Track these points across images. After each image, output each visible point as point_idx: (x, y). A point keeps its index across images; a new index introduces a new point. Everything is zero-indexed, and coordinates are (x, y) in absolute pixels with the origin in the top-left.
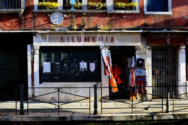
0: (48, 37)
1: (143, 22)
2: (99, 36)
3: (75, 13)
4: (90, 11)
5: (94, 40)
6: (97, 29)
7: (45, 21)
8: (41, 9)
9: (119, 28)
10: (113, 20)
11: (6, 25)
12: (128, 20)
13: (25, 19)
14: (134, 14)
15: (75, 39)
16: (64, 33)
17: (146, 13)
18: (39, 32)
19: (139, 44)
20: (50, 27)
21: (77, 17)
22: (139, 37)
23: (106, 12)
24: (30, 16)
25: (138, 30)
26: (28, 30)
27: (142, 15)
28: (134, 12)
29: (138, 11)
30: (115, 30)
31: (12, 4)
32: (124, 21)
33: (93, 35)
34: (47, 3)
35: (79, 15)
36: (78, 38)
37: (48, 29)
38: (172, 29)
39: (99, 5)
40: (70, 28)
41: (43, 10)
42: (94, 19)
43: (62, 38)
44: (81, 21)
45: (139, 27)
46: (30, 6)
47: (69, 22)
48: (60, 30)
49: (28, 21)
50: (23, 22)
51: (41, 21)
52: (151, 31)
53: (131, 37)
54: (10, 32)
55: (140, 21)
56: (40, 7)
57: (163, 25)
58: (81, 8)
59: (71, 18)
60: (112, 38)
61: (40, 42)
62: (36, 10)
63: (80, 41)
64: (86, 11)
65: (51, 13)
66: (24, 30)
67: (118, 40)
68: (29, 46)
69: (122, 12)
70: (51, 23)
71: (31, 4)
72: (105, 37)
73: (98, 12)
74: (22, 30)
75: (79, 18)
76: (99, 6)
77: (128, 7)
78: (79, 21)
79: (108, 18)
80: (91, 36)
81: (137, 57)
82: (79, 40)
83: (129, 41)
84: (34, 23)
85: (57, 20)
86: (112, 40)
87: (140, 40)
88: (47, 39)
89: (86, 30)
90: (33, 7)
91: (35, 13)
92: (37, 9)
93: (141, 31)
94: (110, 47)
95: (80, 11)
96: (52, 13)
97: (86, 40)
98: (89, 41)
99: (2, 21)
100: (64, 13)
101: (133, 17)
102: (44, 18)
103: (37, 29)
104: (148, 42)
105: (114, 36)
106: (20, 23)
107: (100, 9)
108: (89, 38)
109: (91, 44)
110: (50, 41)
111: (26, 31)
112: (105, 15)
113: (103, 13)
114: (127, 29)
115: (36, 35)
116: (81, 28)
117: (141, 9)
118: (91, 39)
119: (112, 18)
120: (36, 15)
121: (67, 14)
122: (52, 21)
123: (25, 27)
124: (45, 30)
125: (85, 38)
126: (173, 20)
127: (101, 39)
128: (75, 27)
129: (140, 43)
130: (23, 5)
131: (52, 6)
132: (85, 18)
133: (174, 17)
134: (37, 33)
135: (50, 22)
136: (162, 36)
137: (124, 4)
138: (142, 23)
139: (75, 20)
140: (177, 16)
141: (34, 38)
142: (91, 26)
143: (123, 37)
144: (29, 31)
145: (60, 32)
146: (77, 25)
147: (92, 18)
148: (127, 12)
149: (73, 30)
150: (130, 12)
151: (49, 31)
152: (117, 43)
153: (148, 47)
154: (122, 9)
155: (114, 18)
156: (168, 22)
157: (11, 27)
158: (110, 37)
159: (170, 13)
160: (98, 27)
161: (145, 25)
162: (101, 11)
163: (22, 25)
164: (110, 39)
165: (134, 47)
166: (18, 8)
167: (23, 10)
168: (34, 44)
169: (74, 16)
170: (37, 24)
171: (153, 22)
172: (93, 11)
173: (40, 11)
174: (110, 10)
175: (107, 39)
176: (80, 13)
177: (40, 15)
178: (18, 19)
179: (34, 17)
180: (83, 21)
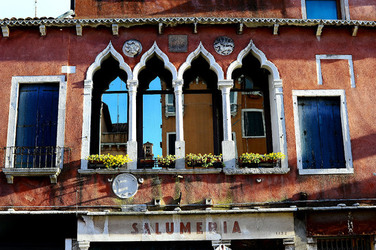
0: (106, 224)
1: (296, 189)
2: (209, 220)
3: (161, 176)
4: (191, 171)
5: (199, 229)
6: (204, 206)
7: (101, 191)
8: (95, 168)
9: (248, 203)
10: (236, 187)
11: (23, 199)
12: (266, 187)
13: (63, 188)
14: (279, 175)
15: (162, 227)
16: (139, 216)
17: (302, 172)
18: (89, 213)
19: (290, 235)
20: (112, 202)
21: (165, 183)
22: (290, 220)
23: (222, 172)
24: (71, 181)
25: (288, 206)
26: (68, 209)
27: (293, 175)
28: (276, 170)
29: (285, 169)
30: (242, 207)
31: (38, 158)
32: (259, 189)
33: (198, 219)
34: (105, 157)
35: (170, 179)
36: (167, 224)
37: (108, 208)
38: (355, 202)
39: (209, 158)
40: (152, 206)
41: (99, 171)
42: (199, 186)
43: (135, 225)
44: (173, 190)
45: (290, 199)
46: (72, 163)
47: (148, 193)
48: (132, 209)
49: (68, 191)
50: (58, 193)
51: (93, 191)
52: (315, 208)
53: (275, 220)
54: (32, 212)
55: (291, 187)
56: (92, 164)
57: (336, 193)
58: (172, 165)
59: (154, 185)
60: (236, 223)
61: (91, 233)
62: (84, 169)
63: (172, 231)
64: (184, 170)
65: (113, 176)
66: (59, 209)
67: (248, 228)
68: (68, 243)
69: (255, 171)
70: (115, 196)
71: (75, 159)
72: (221, 221)
73: (206, 171)
74: (55, 209)
75: (169, 186)
76: (208, 161)
77: (265, 162)
78: (170, 190)
79: (227, 184)
80: (194, 221)
82: (170, 229)
83: (270, 229)
84: (81, 195)
85: (125, 188)
86: (236, 228)
87: (293, 226)
88: (106, 228)
89: (183, 208)
90: (78, 163)
91: (83, 175)
92: (86, 168)
93: (294, 208)
94: (233, 242)
95: (170, 171)
96: (116, 175)
97: (184, 228)
98: (189, 231)
99: (16, 191)
100: (139, 176)
101: (276, 179)
102: (100, 185)
103: (86, 208)
104: (308, 230)
105: (240, 220)
106: (52, 195)
107: (210, 167)
108: (189, 224)
109: (193, 236)
110: (111, 231)
111: (64, 212)
112: (221, 177)
113: (216, 175)
114: (266, 205)
115: (82, 220)
116: (172, 204)
117: (292, 164)
118: (193, 226)
119: (235, 184)
120: (85, 179)
121: (145, 176)
122: (115, 191)
123: (62, 202)
124: (103, 209)
125: (182, 224)
126: (356, 183)
127: (214, 227)
128: (162, 203)
129: (293, 233)
130: (59, 160)
131: (115, 161)
132: (181, 186)
133: (358, 179)
134: (85, 215)
135: (111, 194)
136: (336, 218)
137: (258, 156)
138: (295, 192)
139: (160, 189)
140: (363, 176)
141: (80, 225)
142: (194, 201)
143: (259, 221)
144: (70, 212)
145: (131, 213)
146: (166, 199)
147: (195, 184)
148: (265, 171)
149: (157, 208)
150: (270, 170)
151: (109, 212)
152: (246, 234)
153: (310, 240)
154: (253, 165)
155: (239, 184)
156: (347, 189)
157: (33, 203)
158: (231, 221)
159: (349, 170)
160: (207, 203)
161: (301, 196)
162: (212, 171)
163: (57, 199)
164: (231, 225)
165: (281, 240)
166: (49, 166)
167: (58, 171)
168: (80, 237)
169: (158, 181)
170: (86, 198)
171: (316, 189)
172: (198, 171)
173: (93, 171)
174: (231, 168)
175: (225, 227)
176: (171, 175)
177: (93, 180)
178: (48, 187)
179: (81, 184)
180: (177, 190)
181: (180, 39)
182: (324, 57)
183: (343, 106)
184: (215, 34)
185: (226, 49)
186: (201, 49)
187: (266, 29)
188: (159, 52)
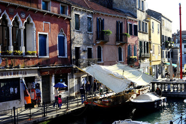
2: (20, 71)
3: (8, 57)
4: (15, 56)
5: (17, 74)
9: (28, 66)
12: (32, 61)
14: (34, 58)
15: (9, 74)
17: (39, 57)
19: (36, 75)
22: (37, 71)
23: (23, 57)
28: (34, 56)
35: (10, 58)
42: (17, 61)
43: (2, 73)
45: (37, 65)
47: (5, 63)
48: (1, 68)
59: (6, 60)
67: (28, 73)
69: (30, 56)
72: (22, 71)
73: (19, 56)
75: (10, 60)
76: (20, 53)
77: (32, 54)
78: (9, 62)
79: (23, 60)
80: (16, 72)
81: (36, 82)
82: (11, 74)
86: (26, 73)
93: (38, 68)
94: (25, 78)
95: (10, 56)
97: (14, 74)
100: (2, 57)
104: (40, 73)
105: (27, 71)
109: (16, 76)
116: (11, 66)
117: (37, 55)
119: (25, 60)
121: (4, 57)
126: (49, 60)
127: (21, 73)
132: (13, 60)
138: (37, 63)
142: (16, 66)
145: (1, 70)
146: (9, 65)
148: (32, 56)
149: (7, 68)
152: (28, 75)
153: (40, 76)
159: (47, 57)
160: (19, 66)
161: (39, 64)
162: (21, 56)
164: (24, 73)
165: (35, 77)
172: (17, 56)
180: (12, 62)
181: (12, 10)
182: (45, 22)
183: (48, 38)
184: (21, 10)
185: (23, 16)
186: (17, 15)
187: (34, 11)
188: (6, 14)
